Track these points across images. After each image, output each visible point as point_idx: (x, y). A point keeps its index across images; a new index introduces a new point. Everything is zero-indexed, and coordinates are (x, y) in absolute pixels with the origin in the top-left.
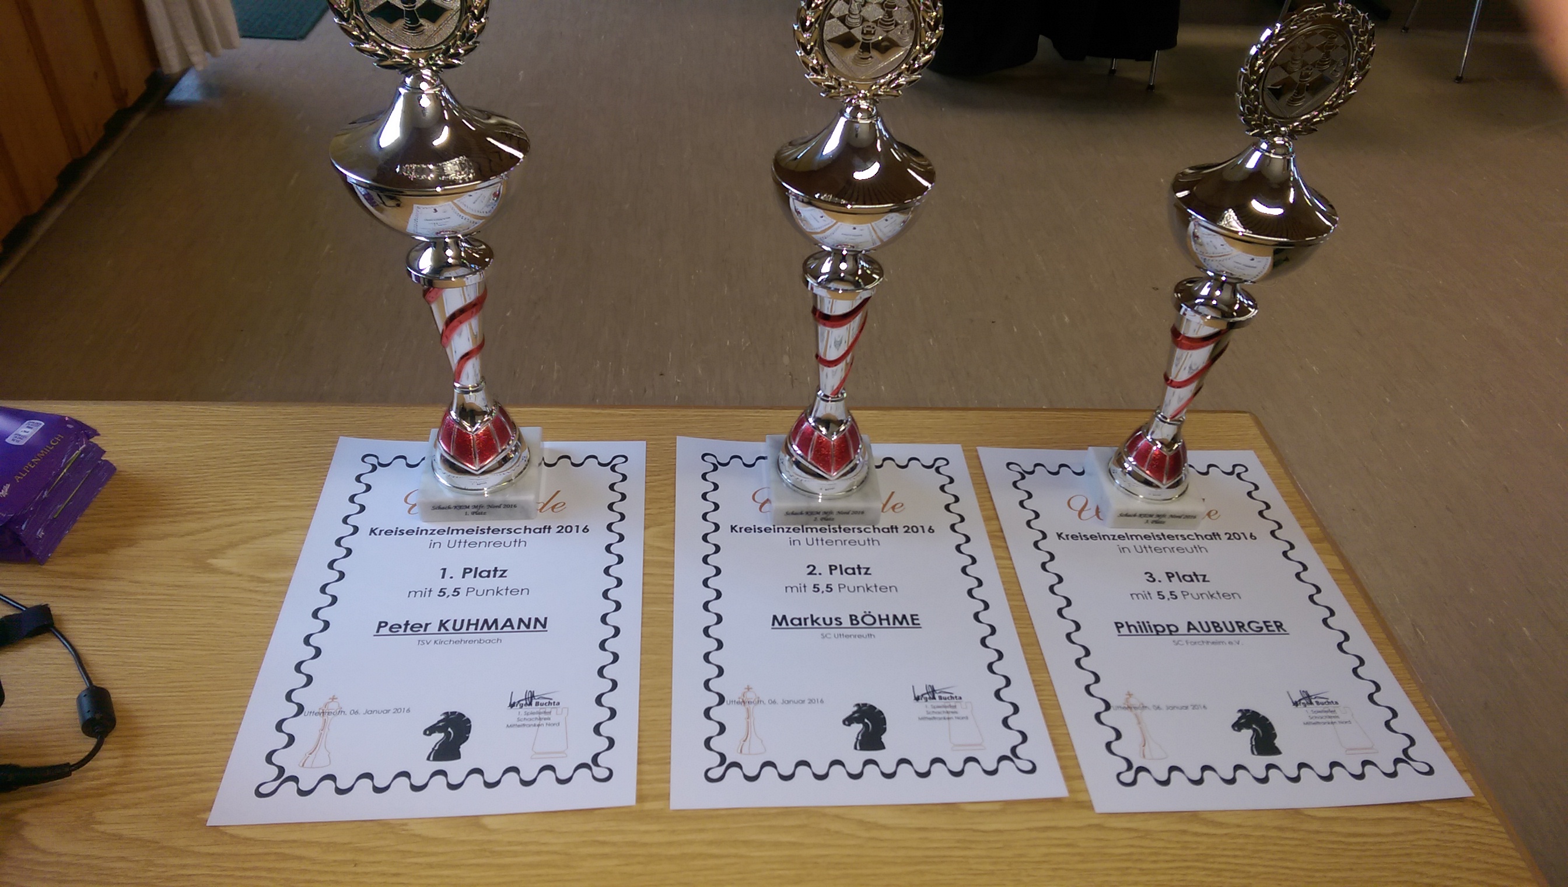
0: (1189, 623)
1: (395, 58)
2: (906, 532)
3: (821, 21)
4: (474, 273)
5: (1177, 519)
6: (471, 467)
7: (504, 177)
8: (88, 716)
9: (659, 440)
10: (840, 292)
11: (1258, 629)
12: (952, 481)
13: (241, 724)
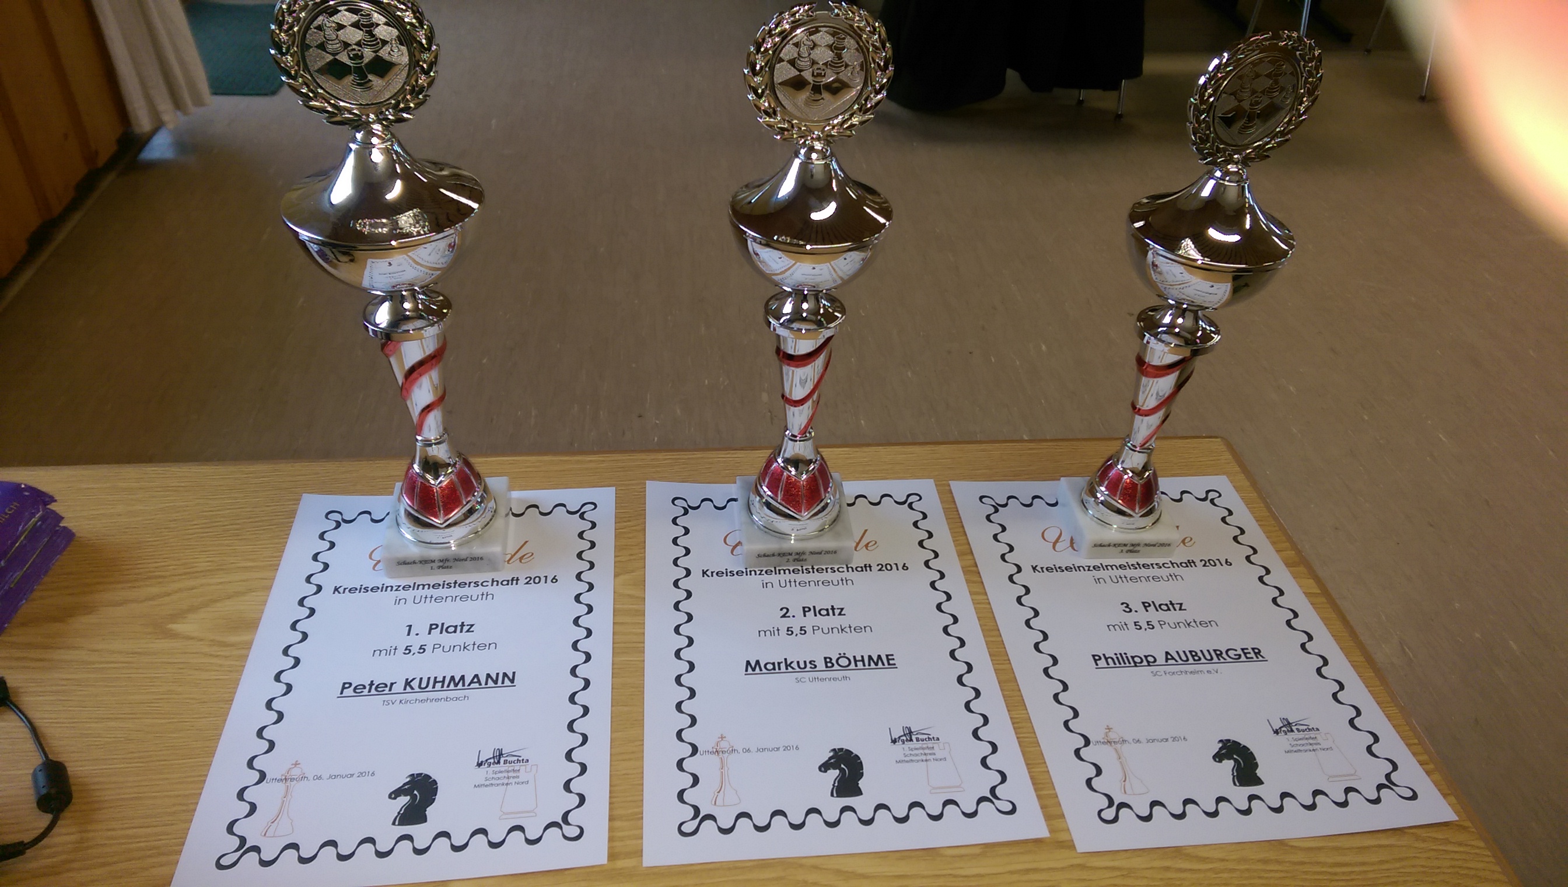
0: (1167, 653)
1: (345, 114)
2: (880, 570)
3: (771, 65)
4: (432, 325)
5: (1152, 547)
6: (437, 521)
7: (458, 228)
8: (44, 791)
9: (629, 485)
10: (804, 331)
11: (1237, 657)
12: (925, 516)
13: (200, 794)
